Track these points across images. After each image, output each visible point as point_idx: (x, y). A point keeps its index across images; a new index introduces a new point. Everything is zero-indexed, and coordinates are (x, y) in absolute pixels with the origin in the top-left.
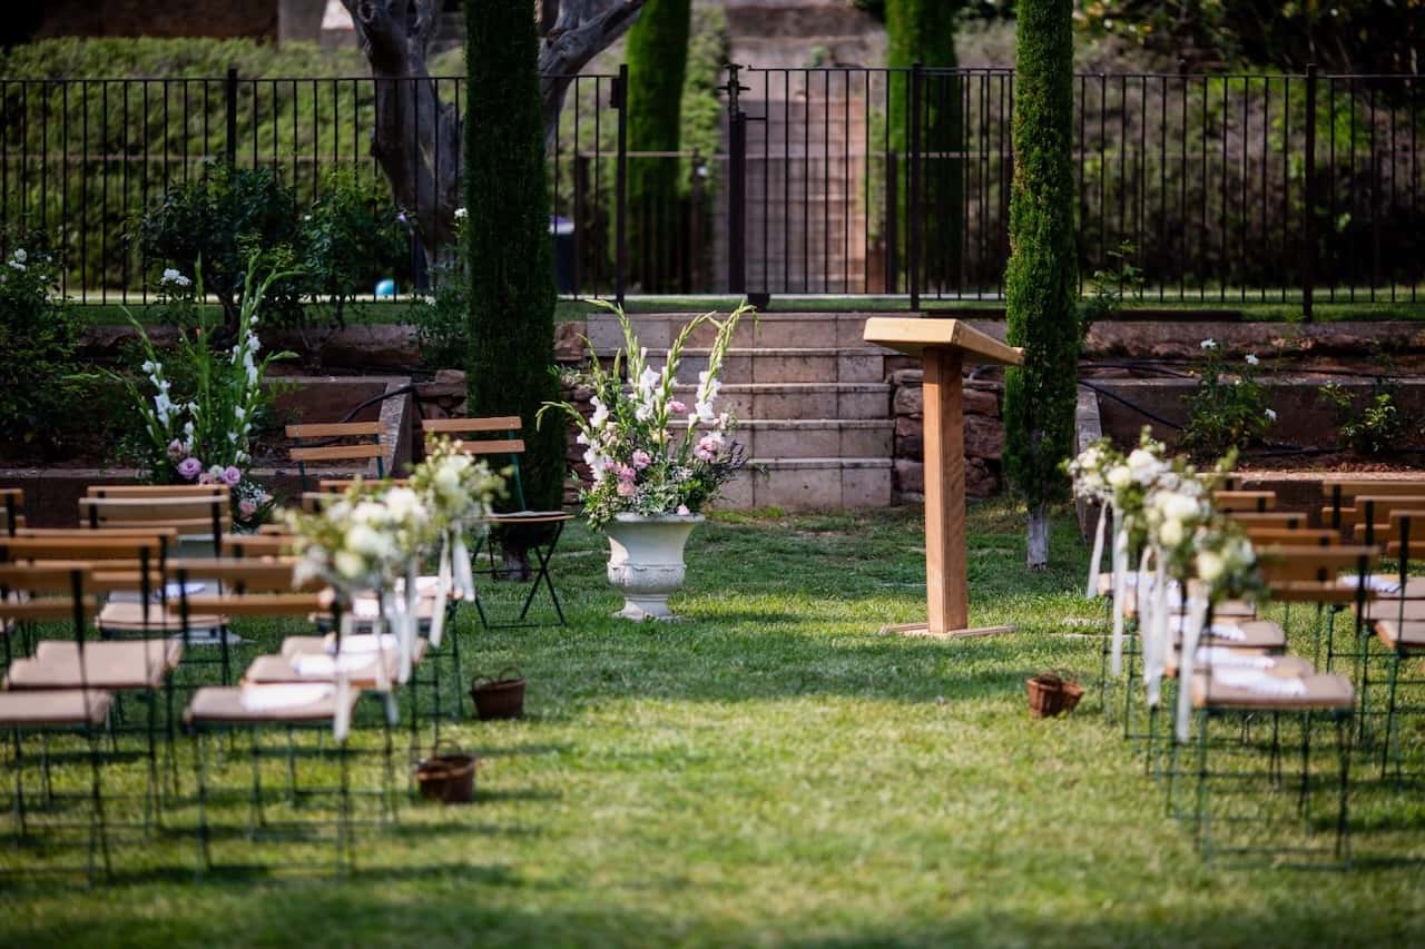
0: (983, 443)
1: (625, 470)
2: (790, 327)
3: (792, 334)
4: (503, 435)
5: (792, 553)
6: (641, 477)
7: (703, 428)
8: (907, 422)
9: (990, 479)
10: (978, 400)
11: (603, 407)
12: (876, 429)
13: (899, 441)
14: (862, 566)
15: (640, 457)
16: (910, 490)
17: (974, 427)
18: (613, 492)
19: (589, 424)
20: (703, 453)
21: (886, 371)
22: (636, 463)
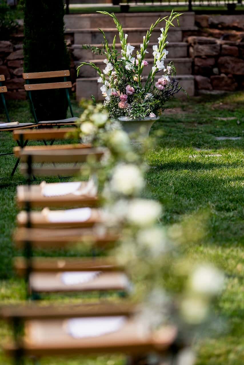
0: (233, 68)
1: (122, 96)
2: (139, 19)
3: (141, 22)
4: (60, 79)
5: (168, 122)
6: (130, 99)
7: (159, 73)
8: (200, 60)
9: (236, 84)
10: (231, 50)
11: (110, 64)
12: (185, 63)
13: (196, 68)
14: (202, 128)
15: (129, 88)
16: (202, 89)
17: (229, 61)
18: (117, 107)
19: (103, 73)
20: (160, 86)
21: (183, 37)
22: (128, 92)
